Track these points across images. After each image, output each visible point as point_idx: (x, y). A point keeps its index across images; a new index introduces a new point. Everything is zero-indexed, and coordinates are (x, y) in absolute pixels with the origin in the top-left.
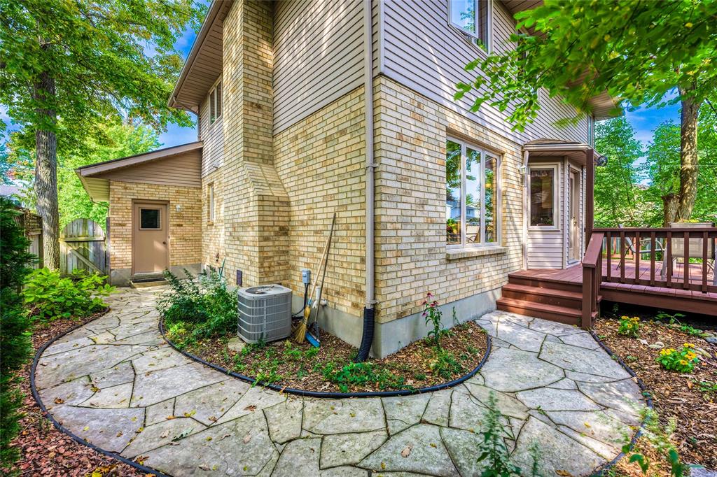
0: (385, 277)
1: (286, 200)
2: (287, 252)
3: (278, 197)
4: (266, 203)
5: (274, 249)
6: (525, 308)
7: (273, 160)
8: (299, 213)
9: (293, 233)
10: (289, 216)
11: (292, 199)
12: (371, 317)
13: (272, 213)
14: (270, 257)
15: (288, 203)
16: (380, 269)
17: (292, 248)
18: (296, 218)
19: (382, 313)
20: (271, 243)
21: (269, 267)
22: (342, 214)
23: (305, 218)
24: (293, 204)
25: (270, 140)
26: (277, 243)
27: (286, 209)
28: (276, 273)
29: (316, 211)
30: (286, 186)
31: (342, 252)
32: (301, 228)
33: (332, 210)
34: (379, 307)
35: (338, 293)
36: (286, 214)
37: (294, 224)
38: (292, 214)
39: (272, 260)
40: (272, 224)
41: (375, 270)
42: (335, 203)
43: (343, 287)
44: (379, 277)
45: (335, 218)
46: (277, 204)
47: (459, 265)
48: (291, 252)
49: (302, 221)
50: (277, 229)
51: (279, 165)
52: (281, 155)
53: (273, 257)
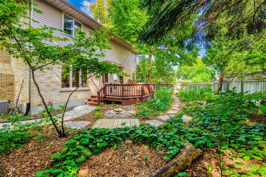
0: (33, 95)
1: (12, 75)
2: (13, 90)
3: (9, 74)
4: (3, 76)
5: (6, 90)
6: (89, 103)
7: (10, 62)
8: (16, 79)
9: (15, 85)
10: (14, 80)
11: (14, 75)
12: (29, 105)
13: (6, 79)
14: (5, 92)
15: (13, 76)
16: (31, 94)
17: (14, 89)
18: (15, 81)
19: (31, 104)
20: (5, 88)
21: (4, 95)
22: (25, 80)
23: (17, 80)
24: (15, 76)
25: (9, 56)
26: (8, 88)
27: (13, 78)
28: (7, 97)
29: (20, 79)
30: (13, 71)
31: (25, 90)
32: (17, 84)
33: (23, 79)
34: (31, 103)
35: (24, 101)
36: (13, 79)
37: (15, 82)
38: (15, 79)
39: (5, 93)
40: (6, 82)
41: (30, 94)
42: (23, 77)
43: (25, 99)
44: (31, 95)
45: (23, 81)
46: (8, 76)
47: (66, 93)
48: (14, 91)
49: (17, 81)
50: (8, 84)
51: (11, 64)
52: (12, 61)
53: (6, 92)
